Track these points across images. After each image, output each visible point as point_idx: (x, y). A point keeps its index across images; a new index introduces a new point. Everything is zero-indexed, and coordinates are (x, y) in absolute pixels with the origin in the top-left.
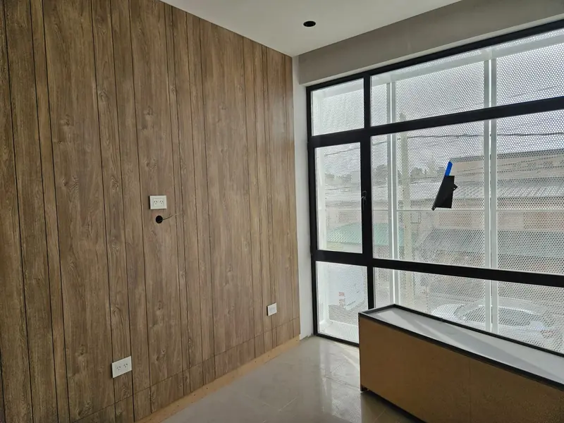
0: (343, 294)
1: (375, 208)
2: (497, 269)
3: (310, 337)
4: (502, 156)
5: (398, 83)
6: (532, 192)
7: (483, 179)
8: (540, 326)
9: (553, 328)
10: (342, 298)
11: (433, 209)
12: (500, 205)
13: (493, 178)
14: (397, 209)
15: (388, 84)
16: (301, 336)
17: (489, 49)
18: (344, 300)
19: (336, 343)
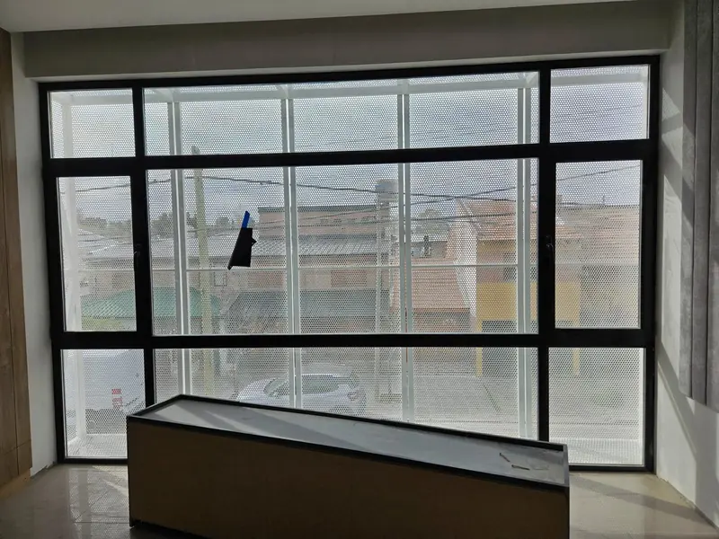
0: (119, 391)
1: (155, 268)
2: (300, 334)
3: (50, 468)
4: (303, 209)
5: (184, 106)
6: (330, 249)
7: (284, 234)
8: (345, 388)
9: (358, 388)
10: (118, 396)
11: (229, 268)
12: (302, 263)
13: (294, 232)
14: (187, 268)
15: (169, 104)
16: (34, 471)
17: (285, 86)
18: (120, 399)
19: (97, 467)
